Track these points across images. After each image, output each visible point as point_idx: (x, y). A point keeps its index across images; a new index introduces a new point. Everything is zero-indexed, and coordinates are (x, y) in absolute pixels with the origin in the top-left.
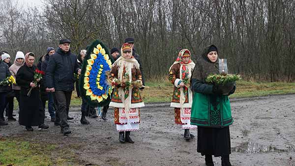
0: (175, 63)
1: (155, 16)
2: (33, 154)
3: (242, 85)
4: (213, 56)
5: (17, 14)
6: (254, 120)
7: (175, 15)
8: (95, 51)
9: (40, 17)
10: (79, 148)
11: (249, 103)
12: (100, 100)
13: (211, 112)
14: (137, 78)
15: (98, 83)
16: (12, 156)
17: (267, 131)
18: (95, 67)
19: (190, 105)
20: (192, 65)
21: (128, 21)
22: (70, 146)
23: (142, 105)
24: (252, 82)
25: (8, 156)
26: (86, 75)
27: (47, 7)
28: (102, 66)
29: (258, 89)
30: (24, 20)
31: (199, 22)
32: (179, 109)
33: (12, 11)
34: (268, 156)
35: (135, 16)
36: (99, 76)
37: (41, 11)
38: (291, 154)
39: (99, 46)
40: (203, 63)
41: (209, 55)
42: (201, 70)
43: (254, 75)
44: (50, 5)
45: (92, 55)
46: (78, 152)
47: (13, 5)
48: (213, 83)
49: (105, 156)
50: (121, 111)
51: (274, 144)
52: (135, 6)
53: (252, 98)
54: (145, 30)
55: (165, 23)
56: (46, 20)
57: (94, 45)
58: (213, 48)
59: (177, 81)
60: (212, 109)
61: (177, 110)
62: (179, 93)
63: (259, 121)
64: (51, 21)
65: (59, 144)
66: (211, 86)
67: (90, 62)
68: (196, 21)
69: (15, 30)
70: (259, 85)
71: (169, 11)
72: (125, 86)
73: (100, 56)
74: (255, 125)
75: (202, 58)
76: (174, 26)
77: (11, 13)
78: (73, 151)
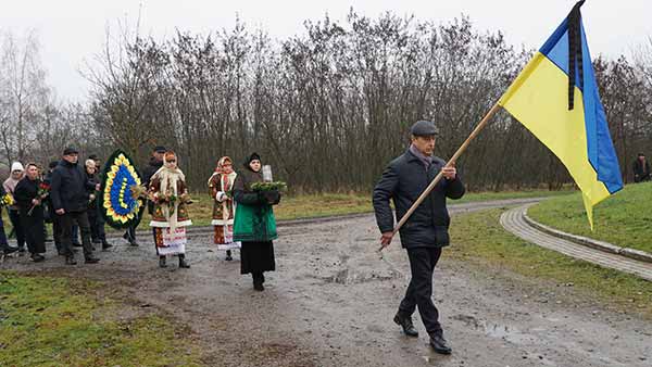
0: (215, 174)
1: (233, 114)
2: (72, 293)
3: (340, 199)
4: (255, 165)
5: (55, 112)
6: (354, 243)
7: (257, 112)
8: (117, 161)
9: (85, 115)
10: (133, 284)
11: (348, 222)
12: (124, 220)
13: (255, 225)
14: (182, 192)
15: (121, 200)
16: (44, 297)
17: (368, 254)
18: (117, 181)
19: (232, 222)
20: (233, 176)
21: (199, 121)
22: (121, 282)
23: (189, 223)
24: (352, 195)
25: (38, 297)
26: (106, 190)
27: (94, 104)
28: (125, 179)
29: (359, 204)
30: (64, 120)
31: (288, 122)
32: (222, 226)
33: (48, 108)
34: (369, 285)
35: (208, 113)
36: (122, 191)
37: (86, 108)
38: (394, 282)
39: (121, 156)
40: (246, 172)
41: (251, 164)
42: (244, 181)
43: (354, 188)
44: (98, 101)
45: (112, 167)
46: (132, 289)
47: (50, 100)
48: (257, 191)
49: (167, 294)
50: (164, 232)
51: (376, 271)
52: (207, 101)
53: (352, 216)
54: (221, 131)
55: (246, 122)
56: (92, 119)
57: (116, 155)
58: (255, 156)
59: (219, 194)
60: (257, 221)
61: (219, 228)
62: (222, 208)
63: (359, 243)
64: (98, 120)
65: (107, 280)
66: (255, 195)
67: (111, 176)
68: (284, 122)
69: (52, 132)
70: (360, 199)
71: (251, 108)
72: (170, 202)
73: (122, 168)
74: (355, 248)
75: (243, 168)
76: (257, 126)
77: (47, 111)
78: (124, 288)
